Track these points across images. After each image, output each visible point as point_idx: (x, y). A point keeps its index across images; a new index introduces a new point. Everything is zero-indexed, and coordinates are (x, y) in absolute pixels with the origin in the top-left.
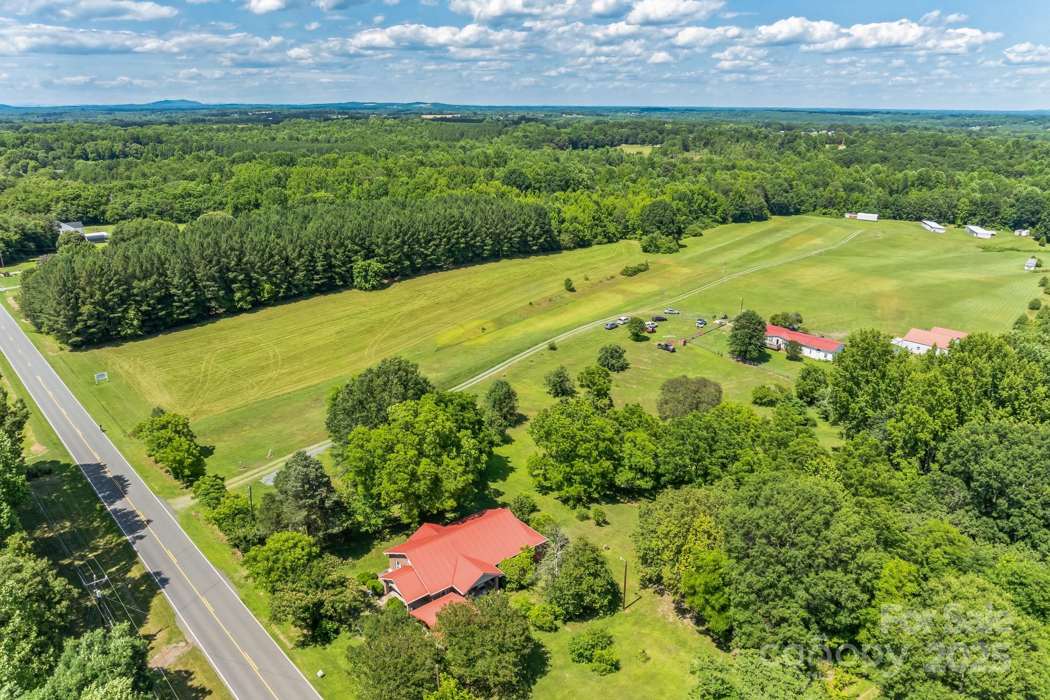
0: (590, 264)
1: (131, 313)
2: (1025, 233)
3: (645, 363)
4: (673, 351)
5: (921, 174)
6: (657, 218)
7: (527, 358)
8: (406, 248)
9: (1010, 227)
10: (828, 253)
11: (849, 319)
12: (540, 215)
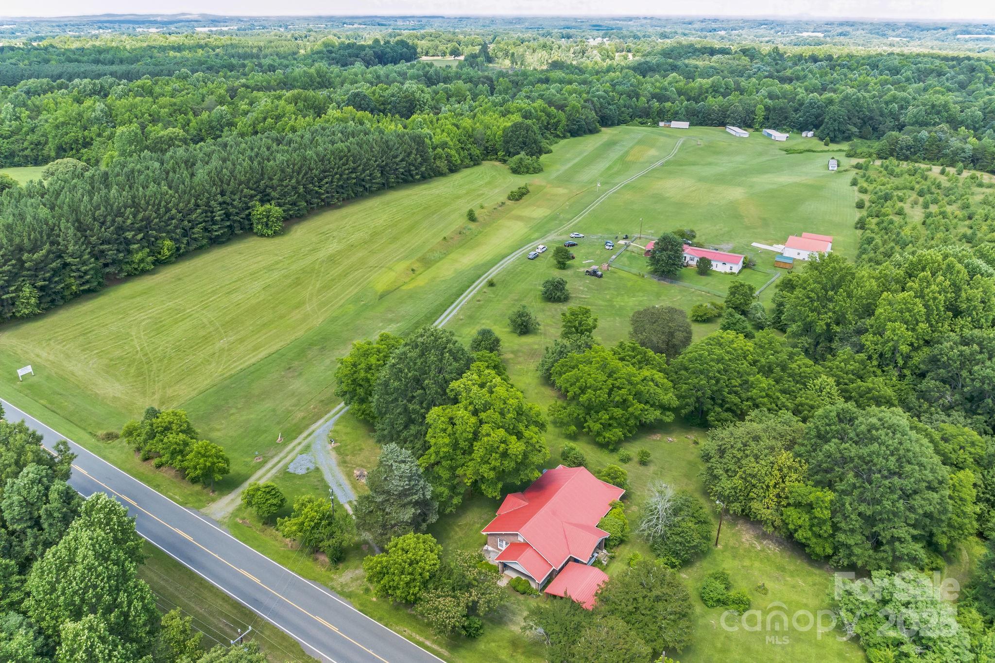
0: (474, 190)
1: (27, 290)
2: (810, 134)
3: (583, 291)
4: (601, 276)
5: (713, 82)
6: (520, 139)
7: (473, 298)
8: (301, 189)
9: (798, 129)
10: (668, 163)
11: (726, 229)
12: (418, 144)
